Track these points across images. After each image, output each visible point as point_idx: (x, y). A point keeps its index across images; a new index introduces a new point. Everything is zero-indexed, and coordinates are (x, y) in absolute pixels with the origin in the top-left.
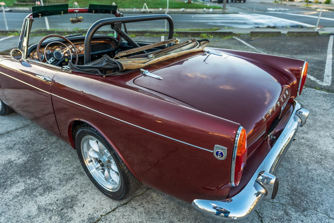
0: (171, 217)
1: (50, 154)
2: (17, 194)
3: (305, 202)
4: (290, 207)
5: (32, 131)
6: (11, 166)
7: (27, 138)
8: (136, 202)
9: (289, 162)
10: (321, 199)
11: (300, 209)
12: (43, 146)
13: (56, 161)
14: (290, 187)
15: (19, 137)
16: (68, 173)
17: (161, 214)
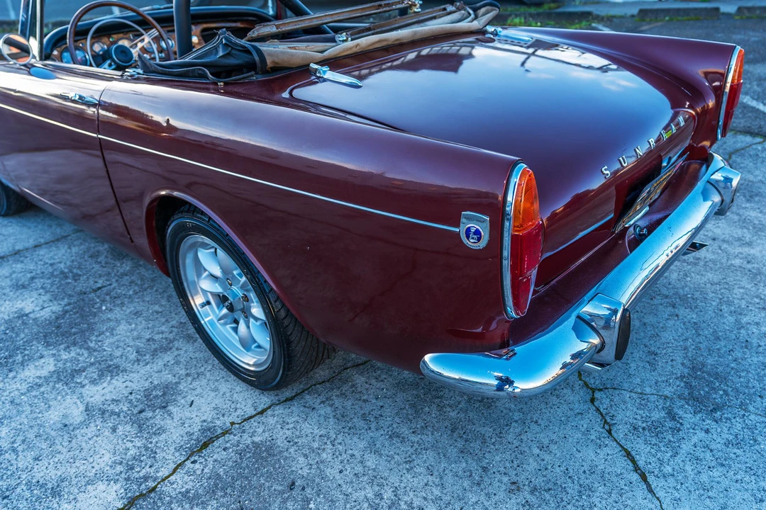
0: (395, 426)
1: (115, 298)
2: (38, 381)
3: (721, 392)
4: (683, 402)
5: (74, 250)
6: (24, 323)
7: (62, 266)
8: (316, 396)
9: (696, 307)
10: (761, 385)
11: (705, 406)
12: (101, 282)
13: (131, 312)
14: (690, 360)
15: (42, 263)
16: (157, 337)
17: (372, 420)
